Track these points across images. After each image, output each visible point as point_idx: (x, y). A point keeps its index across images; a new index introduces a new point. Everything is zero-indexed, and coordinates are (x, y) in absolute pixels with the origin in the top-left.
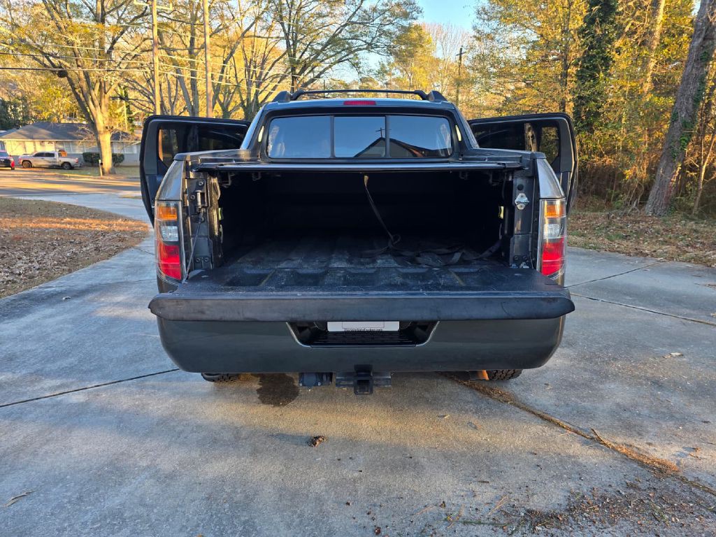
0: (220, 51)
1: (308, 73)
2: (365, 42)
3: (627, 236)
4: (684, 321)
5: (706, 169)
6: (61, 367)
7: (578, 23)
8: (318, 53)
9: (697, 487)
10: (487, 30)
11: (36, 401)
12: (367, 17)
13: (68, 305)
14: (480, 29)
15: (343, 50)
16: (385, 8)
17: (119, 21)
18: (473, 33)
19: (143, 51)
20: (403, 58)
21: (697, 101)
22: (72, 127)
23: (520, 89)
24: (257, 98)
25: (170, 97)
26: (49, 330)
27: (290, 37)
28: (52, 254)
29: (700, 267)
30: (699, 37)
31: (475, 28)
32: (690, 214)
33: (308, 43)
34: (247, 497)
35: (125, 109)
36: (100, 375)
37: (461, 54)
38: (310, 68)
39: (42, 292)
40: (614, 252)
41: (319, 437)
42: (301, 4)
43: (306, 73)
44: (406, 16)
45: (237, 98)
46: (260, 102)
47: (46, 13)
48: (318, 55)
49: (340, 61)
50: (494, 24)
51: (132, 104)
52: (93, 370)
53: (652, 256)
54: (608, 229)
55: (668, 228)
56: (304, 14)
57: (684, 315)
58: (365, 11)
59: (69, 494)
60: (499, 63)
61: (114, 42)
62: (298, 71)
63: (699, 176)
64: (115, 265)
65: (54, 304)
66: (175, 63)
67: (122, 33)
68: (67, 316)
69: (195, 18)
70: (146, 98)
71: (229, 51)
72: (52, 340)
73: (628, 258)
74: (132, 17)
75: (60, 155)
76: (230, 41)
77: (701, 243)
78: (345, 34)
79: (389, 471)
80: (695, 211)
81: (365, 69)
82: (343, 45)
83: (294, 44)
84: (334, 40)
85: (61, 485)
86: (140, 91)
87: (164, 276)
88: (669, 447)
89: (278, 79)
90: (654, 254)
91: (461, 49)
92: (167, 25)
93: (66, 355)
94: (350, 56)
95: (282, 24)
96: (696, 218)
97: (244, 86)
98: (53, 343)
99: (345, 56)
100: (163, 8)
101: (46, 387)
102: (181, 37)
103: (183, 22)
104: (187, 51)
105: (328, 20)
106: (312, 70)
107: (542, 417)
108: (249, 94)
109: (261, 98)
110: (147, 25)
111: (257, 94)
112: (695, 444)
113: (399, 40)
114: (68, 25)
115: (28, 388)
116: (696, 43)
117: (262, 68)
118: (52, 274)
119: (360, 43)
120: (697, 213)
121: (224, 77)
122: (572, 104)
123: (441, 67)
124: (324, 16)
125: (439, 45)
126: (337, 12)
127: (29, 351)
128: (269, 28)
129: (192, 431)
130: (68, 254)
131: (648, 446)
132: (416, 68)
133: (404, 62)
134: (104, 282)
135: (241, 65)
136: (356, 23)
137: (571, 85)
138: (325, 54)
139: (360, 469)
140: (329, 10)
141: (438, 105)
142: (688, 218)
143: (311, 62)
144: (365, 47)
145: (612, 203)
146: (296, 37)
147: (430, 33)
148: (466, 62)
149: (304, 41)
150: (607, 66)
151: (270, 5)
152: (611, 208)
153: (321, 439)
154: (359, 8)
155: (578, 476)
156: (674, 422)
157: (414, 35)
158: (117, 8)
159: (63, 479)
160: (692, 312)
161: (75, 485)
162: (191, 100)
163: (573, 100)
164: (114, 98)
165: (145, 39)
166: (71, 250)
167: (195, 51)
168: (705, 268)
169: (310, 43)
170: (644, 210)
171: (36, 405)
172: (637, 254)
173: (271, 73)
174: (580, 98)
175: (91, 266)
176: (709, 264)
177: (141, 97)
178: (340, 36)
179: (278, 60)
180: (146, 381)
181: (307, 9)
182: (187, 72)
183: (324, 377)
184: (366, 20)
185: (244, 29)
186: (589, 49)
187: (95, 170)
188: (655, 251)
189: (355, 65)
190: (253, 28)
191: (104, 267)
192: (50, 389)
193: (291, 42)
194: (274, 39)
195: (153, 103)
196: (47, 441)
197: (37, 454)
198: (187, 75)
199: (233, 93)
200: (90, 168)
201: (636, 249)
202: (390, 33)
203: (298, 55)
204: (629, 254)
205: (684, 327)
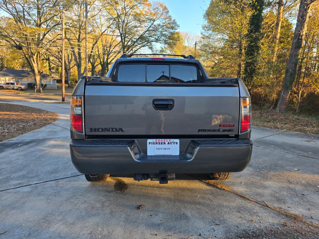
0: (91, 41)
1: (130, 51)
2: (155, 38)
3: (269, 121)
4: (298, 156)
5: (301, 93)
6: (19, 176)
7: (245, 32)
8: (135, 42)
9: (312, 225)
10: (207, 34)
11: (7, 191)
12: (156, 28)
13: (21, 148)
14: (204, 34)
15: (146, 41)
16: (163, 24)
17: (47, 27)
18: (201, 36)
19: (58, 39)
20: (171, 46)
21: (296, 65)
22: (23, 72)
23: (221, 59)
24: (107, 61)
25: (68, 60)
26: (13, 159)
27: (123, 36)
28: (14, 126)
29: (302, 133)
30: (296, 38)
31: (202, 33)
32: (295, 112)
33: (130, 38)
34: (109, 232)
35: (48, 65)
36: (37, 179)
37: (196, 44)
38: (131, 49)
39: (9, 143)
40: (265, 127)
41: (141, 205)
42: (127, 22)
43: (129, 51)
44: (172, 28)
45: (98, 61)
46: (108, 62)
47: (14, 22)
48: (135, 43)
49: (144, 46)
50: (210, 32)
51: (51, 62)
52: (34, 177)
53: (281, 129)
54: (261, 118)
55: (286, 118)
56: (129, 26)
57: (297, 153)
58: (155, 26)
59: (24, 232)
60: (212, 47)
61: (45, 35)
62: (126, 50)
63: (298, 96)
64: (43, 131)
65: (15, 148)
66: (71, 44)
67: (48, 32)
68: (21, 153)
69: (80, 26)
70: (57, 60)
71: (95, 41)
72: (14, 164)
73: (271, 129)
74: (53, 25)
75: (17, 84)
76: (96, 36)
77: (301, 124)
78: (146, 35)
79: (174, 220)
80: (297, 111)
81: (155, 49)
82: (145, 39)
83: (124, 38)
84: (141, 37)
85: (20, 228)
86: (55, 57)
87: (74, 130)
88: (297, 208)
89: (117, 53)
90: (282, 128)
91: (196, 42)
92: (68, 29)
93: (20, 170)
94: (148, 44)
95: (119, 30)
96: (298, 114)
97: (101, 55)
98: (15, 165)
99: (146, 44)
100: (67, 21)
101: (12, 184)
102: (74, 34)
103: (76, 28)
104: (77, 40)
105: (139, 29)
106: (132, 50)
107: (241, 196)
108: (104, 59)
109: (109, 61)
110: (59, 29)
111: (107, 59)
112: (309, 207)
113: (170, 38)
114: (25, 28)
115: (3, 185)
116: (295, 41)
117: (110, 48)
118: (14, 135)
119: (153, 39)
120: (298, 112)
121: (93, 51)
122: (243, 65)
123: (187, 50)
124: (138, 27)
125: (186, 40)
126: (143, 26)
127: (3, 168)
128: (114, 32)
129: (82, 203)
130: (21, 126)
131: (288, 208)
132: (177, 50)
133: (171, 47)
134: (38, 138)
135: (100, 47)
136: (151, 30)
137: (243, 58)
138: (137, 43)
139: (160, 219)
140: (139, 24)
141: (192, 61)
142: (294, 114)
143: (131, 46)
144: (155, 40)
145: (262, 107)
146: (125, 35)
147: (182, 35)
148: (198, 48)
149: (129, 37)
150: (258, 50)
151: (114, 22)
152: (261, 109)
153: (142, 206)
154: (152, 24)
155: (259, 221)
156: (298, 198)
157: (176, 36)
158: (46, 21)
159: (21, 225)
160: (301, 152)
161: (27, 228)
162: (78, 61)
163: (245, 64)
164: (43, 60)
165: (58, 35)
166: (23, 125)
167: (81, 40)
168: (304, 134)
169: (131, 38)
170: (275, 110)
171: (7, 192)
172: (275, 128)
173: (114, 50)
174: (247, 63)
175: (32, 131)
176: (306, 132)
177: (55, 59)
178: (144, 35)
179: (117, 45)
180: (59, 181)
181: (130, 24)
182: (77, 49)
183: (145, 176)
184: (155, 30)
185: (102, 31)
186: (250, 43)
187: (33, 91)
188: (282, 127)
189: (151, 48)
190: (106, 31)
191: (38, 132)
192: (14, 185)
193: (123, 38)
194: (115, 36)
195: (61, 62)
196: (13, 208)
197: (8, 215)
198: (76, 50)
199: (97, 58)
200: (30, 90)
201: (274, 126)
202: (166, 35)
203: (126, 43)
204: (271, 128)
205: (298, 158)
